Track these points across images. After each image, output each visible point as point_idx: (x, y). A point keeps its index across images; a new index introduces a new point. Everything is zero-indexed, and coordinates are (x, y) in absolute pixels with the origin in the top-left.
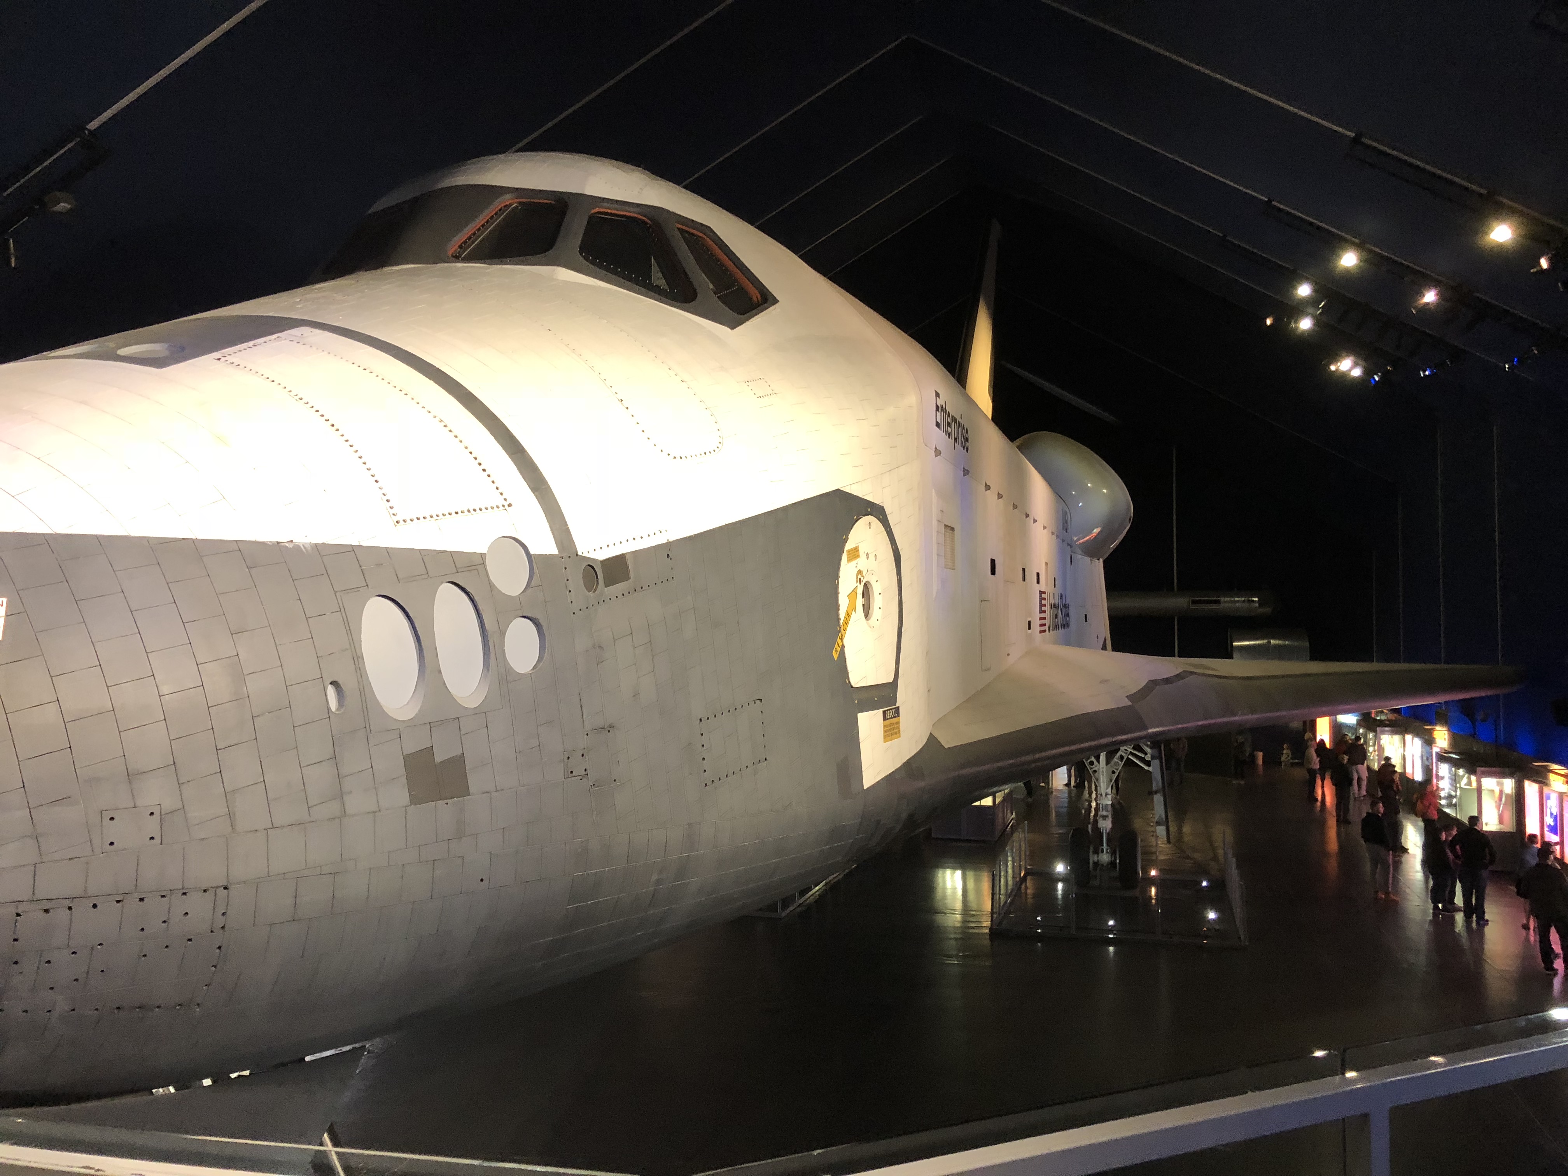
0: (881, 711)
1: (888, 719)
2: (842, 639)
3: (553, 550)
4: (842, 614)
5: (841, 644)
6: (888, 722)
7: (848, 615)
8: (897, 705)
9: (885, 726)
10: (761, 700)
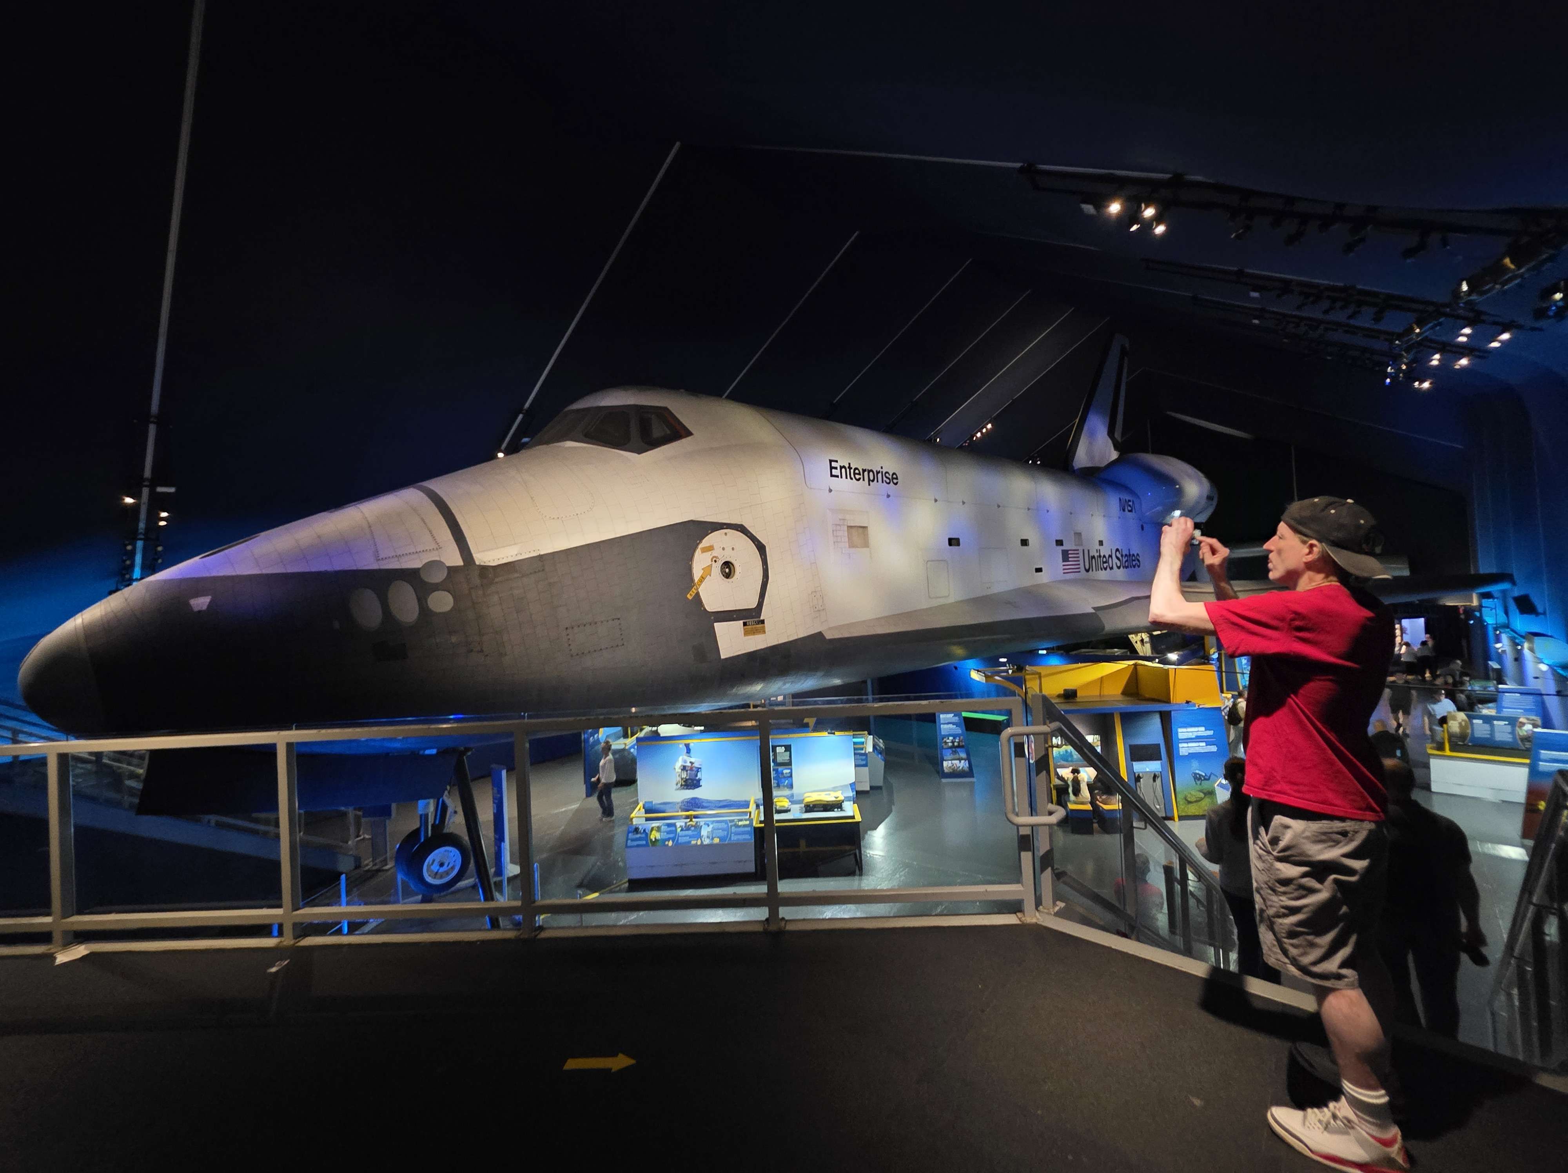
0: (741, 622)
1: (749, 625)
2: (697, 589)
3: (461, 563)
4: (696, 578)
5: (695, 592)
6: (745, 627)
7: (702, 579)
8: (762, 618)
9: (744, 629)
10: (619, 619)
